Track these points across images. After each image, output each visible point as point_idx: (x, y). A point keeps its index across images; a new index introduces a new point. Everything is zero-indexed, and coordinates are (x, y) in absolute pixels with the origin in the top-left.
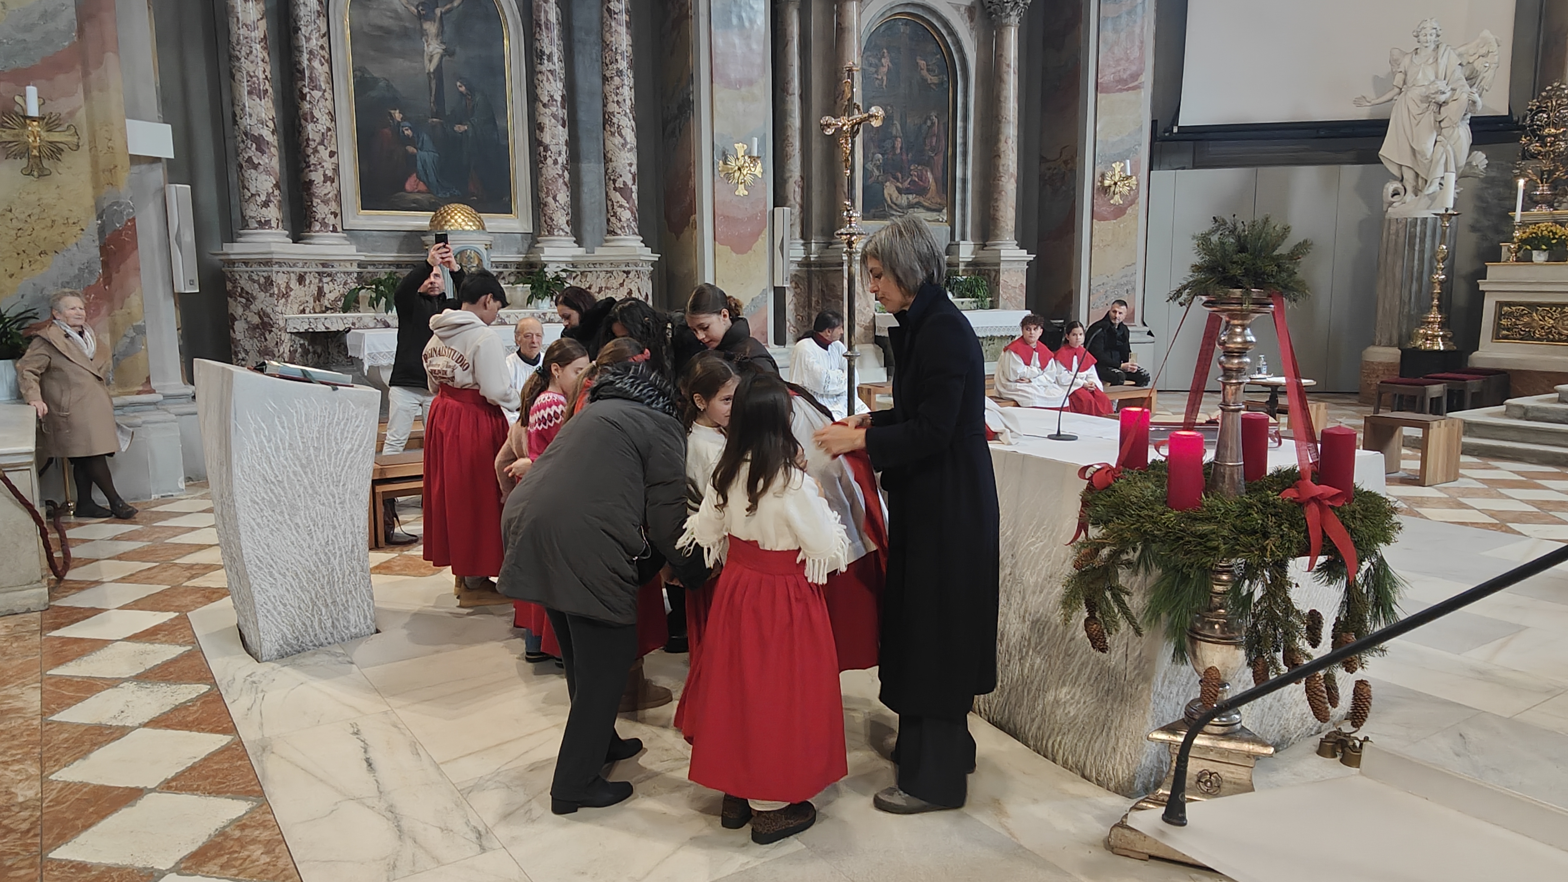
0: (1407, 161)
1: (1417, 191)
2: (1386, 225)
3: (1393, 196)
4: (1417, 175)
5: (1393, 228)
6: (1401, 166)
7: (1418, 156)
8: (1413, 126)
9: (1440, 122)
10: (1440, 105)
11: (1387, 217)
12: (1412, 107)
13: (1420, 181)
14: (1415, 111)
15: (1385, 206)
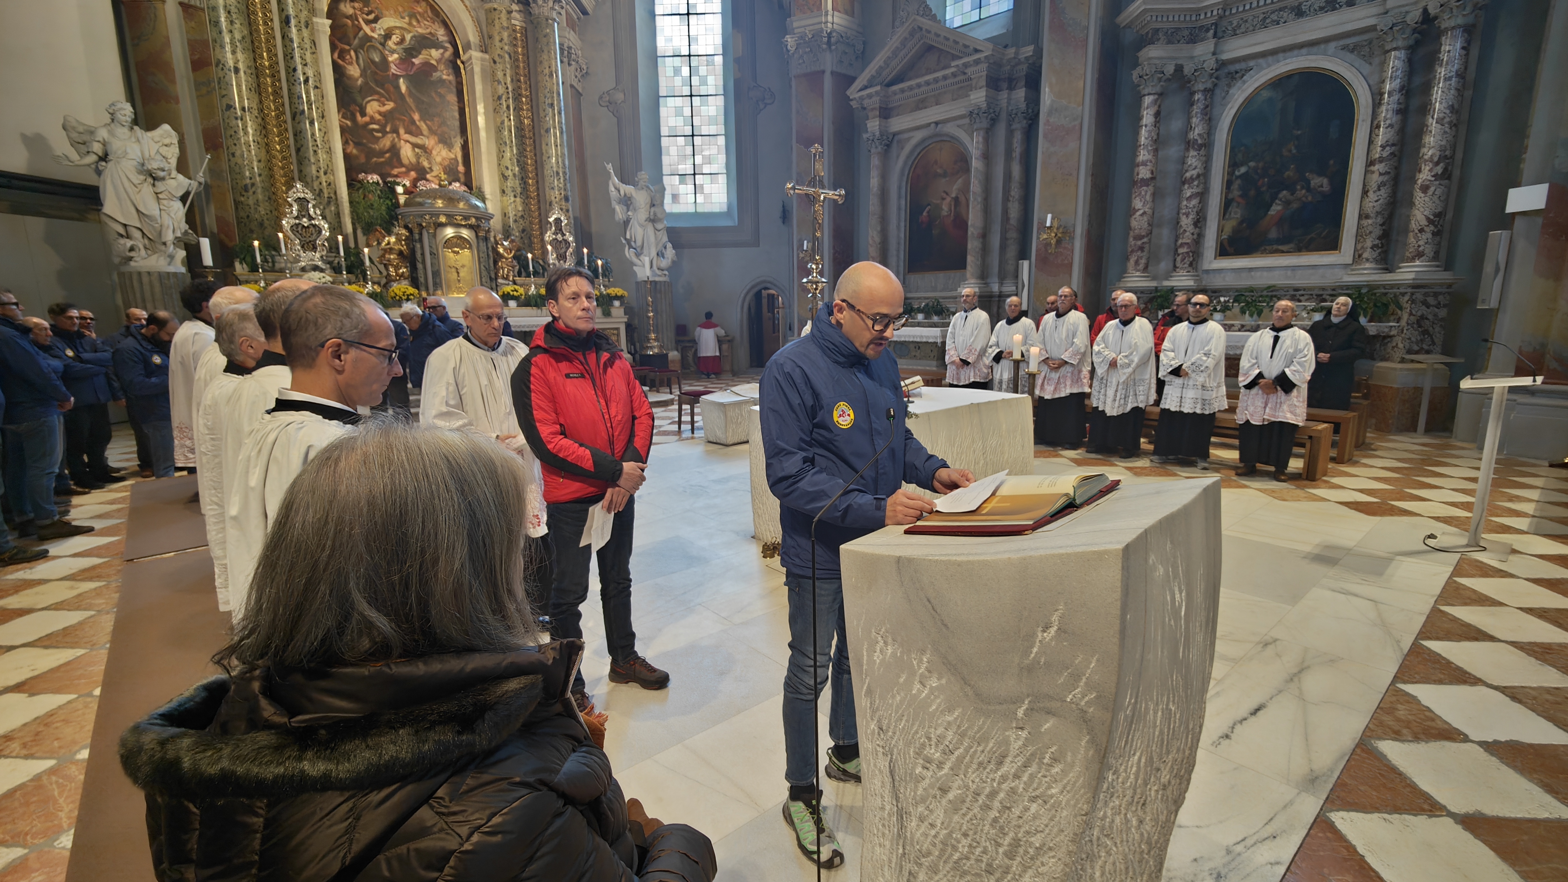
0: (132, 221)
4: (144, 235)
7: (146, 220)
8: (136, 192)
10: (156, 179)
12: (131, 176)
13: (146, 240)
14: (135, 180)
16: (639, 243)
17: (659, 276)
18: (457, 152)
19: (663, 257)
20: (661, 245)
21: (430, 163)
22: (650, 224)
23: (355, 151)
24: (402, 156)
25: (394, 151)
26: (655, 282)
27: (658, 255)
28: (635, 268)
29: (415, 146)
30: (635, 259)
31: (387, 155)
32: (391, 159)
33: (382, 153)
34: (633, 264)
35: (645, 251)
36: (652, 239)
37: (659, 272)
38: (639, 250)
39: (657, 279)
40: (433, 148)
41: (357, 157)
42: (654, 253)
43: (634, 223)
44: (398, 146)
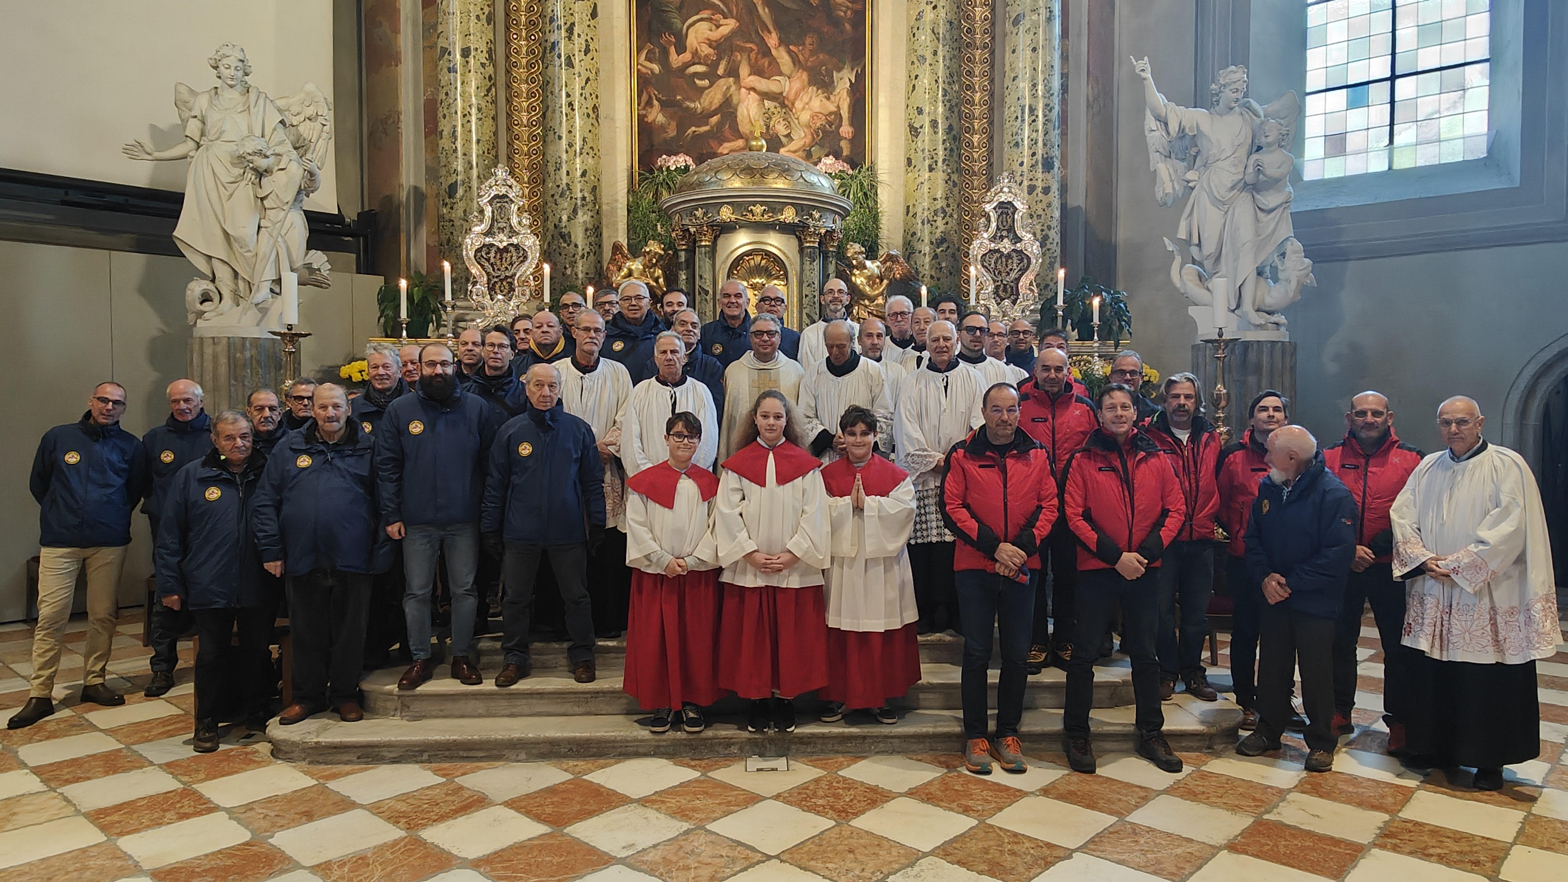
0: (219, 251)
1: (237, 298)
2: (196, 347)
3: (201, 303)
4: (236, 274)
5: (208, 351)
6: (210, 257)
7: (236, 246)
8: (224, 199)
9: (262, 199)
10: (261, 174)
11: (197, 333)
12: (220, 171)
13: (241, 284)
14: (225, 178)
15: (191, 317)
16: (1209, 247)
17: (1260, 327)
18: (842, 99)
19: (1276, 280)
20: (1271, 248)
21: (789, 126)
22: (1245, 197)
23: (661, 119)
24: (739, 119)
25: (728, 109)
26: (1247, 345)
27: (1260, 273)
28: (1192, 311)
29: (765, 95)
30: (1194, 289)
31: (714, 120)
32: (720, 125)
33: (705, 116)
34: (1188, 301)
35: (1223, 267)
36: (1246, 232)
37: (1259, 319)
38: (1208, 264)
39: (1251, 336)
40: (797, 95)
41: (663, 128)
42: (1247, 268)
43: (1201, 198)
44: (735, 101)
